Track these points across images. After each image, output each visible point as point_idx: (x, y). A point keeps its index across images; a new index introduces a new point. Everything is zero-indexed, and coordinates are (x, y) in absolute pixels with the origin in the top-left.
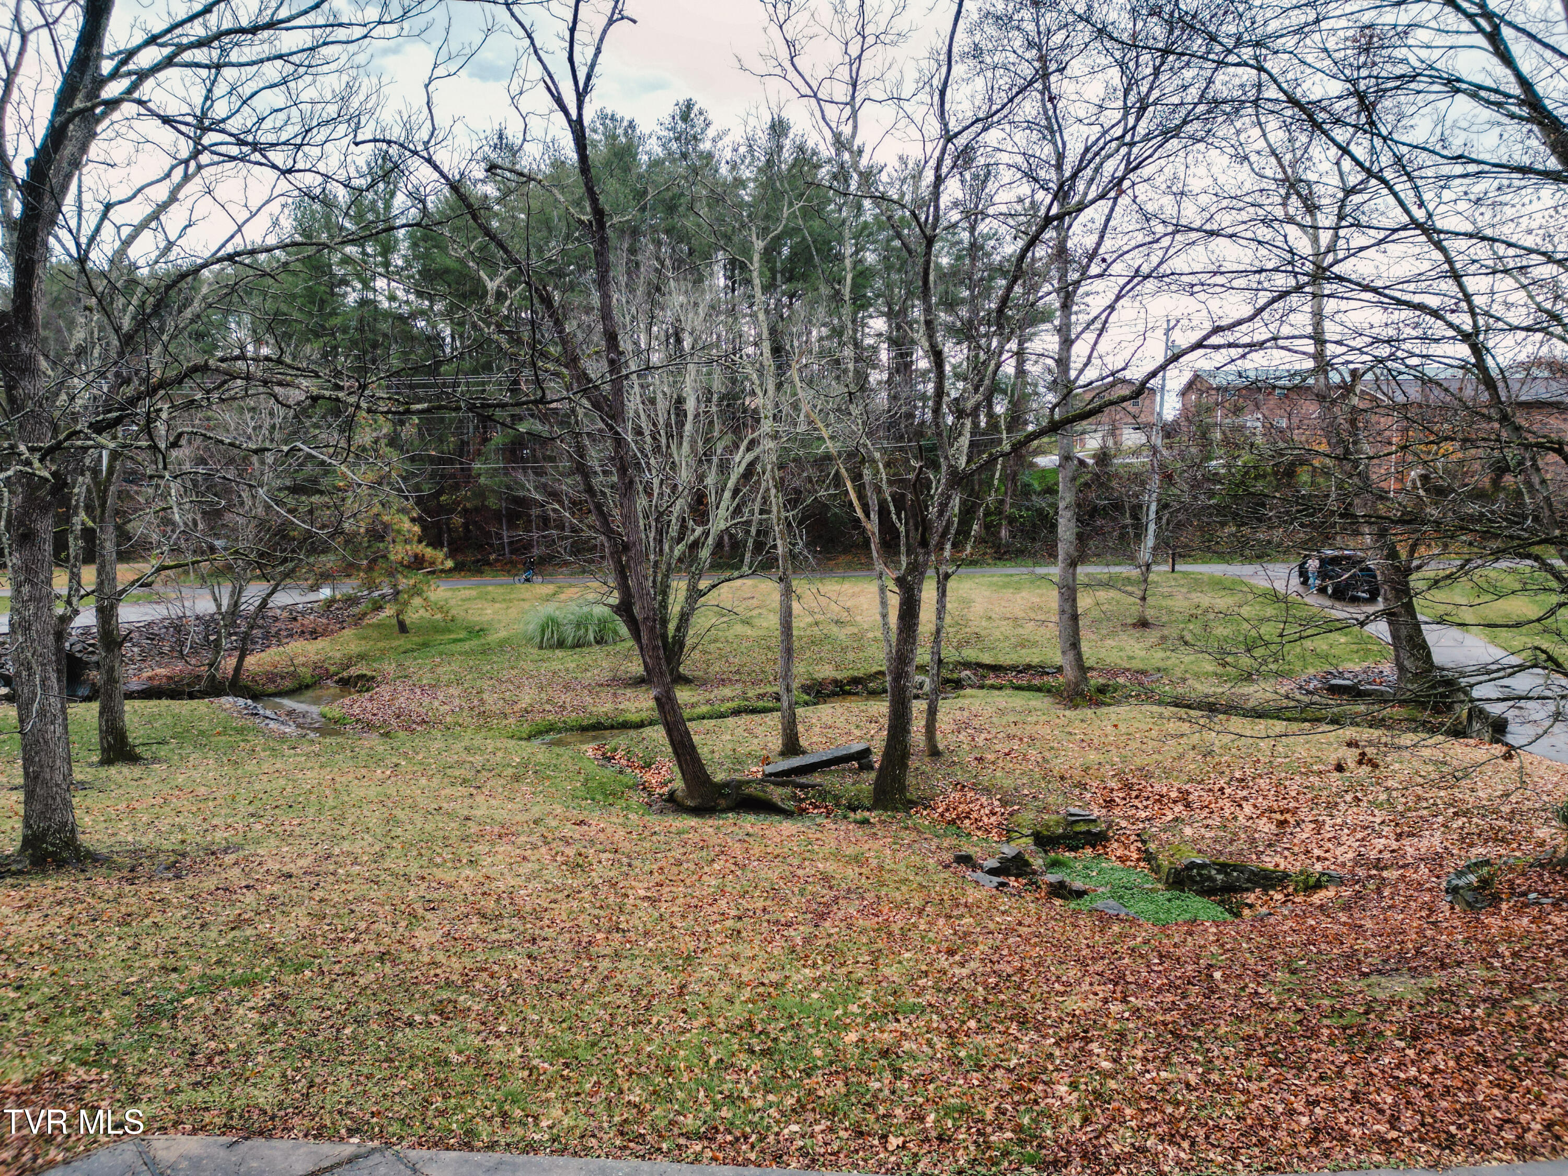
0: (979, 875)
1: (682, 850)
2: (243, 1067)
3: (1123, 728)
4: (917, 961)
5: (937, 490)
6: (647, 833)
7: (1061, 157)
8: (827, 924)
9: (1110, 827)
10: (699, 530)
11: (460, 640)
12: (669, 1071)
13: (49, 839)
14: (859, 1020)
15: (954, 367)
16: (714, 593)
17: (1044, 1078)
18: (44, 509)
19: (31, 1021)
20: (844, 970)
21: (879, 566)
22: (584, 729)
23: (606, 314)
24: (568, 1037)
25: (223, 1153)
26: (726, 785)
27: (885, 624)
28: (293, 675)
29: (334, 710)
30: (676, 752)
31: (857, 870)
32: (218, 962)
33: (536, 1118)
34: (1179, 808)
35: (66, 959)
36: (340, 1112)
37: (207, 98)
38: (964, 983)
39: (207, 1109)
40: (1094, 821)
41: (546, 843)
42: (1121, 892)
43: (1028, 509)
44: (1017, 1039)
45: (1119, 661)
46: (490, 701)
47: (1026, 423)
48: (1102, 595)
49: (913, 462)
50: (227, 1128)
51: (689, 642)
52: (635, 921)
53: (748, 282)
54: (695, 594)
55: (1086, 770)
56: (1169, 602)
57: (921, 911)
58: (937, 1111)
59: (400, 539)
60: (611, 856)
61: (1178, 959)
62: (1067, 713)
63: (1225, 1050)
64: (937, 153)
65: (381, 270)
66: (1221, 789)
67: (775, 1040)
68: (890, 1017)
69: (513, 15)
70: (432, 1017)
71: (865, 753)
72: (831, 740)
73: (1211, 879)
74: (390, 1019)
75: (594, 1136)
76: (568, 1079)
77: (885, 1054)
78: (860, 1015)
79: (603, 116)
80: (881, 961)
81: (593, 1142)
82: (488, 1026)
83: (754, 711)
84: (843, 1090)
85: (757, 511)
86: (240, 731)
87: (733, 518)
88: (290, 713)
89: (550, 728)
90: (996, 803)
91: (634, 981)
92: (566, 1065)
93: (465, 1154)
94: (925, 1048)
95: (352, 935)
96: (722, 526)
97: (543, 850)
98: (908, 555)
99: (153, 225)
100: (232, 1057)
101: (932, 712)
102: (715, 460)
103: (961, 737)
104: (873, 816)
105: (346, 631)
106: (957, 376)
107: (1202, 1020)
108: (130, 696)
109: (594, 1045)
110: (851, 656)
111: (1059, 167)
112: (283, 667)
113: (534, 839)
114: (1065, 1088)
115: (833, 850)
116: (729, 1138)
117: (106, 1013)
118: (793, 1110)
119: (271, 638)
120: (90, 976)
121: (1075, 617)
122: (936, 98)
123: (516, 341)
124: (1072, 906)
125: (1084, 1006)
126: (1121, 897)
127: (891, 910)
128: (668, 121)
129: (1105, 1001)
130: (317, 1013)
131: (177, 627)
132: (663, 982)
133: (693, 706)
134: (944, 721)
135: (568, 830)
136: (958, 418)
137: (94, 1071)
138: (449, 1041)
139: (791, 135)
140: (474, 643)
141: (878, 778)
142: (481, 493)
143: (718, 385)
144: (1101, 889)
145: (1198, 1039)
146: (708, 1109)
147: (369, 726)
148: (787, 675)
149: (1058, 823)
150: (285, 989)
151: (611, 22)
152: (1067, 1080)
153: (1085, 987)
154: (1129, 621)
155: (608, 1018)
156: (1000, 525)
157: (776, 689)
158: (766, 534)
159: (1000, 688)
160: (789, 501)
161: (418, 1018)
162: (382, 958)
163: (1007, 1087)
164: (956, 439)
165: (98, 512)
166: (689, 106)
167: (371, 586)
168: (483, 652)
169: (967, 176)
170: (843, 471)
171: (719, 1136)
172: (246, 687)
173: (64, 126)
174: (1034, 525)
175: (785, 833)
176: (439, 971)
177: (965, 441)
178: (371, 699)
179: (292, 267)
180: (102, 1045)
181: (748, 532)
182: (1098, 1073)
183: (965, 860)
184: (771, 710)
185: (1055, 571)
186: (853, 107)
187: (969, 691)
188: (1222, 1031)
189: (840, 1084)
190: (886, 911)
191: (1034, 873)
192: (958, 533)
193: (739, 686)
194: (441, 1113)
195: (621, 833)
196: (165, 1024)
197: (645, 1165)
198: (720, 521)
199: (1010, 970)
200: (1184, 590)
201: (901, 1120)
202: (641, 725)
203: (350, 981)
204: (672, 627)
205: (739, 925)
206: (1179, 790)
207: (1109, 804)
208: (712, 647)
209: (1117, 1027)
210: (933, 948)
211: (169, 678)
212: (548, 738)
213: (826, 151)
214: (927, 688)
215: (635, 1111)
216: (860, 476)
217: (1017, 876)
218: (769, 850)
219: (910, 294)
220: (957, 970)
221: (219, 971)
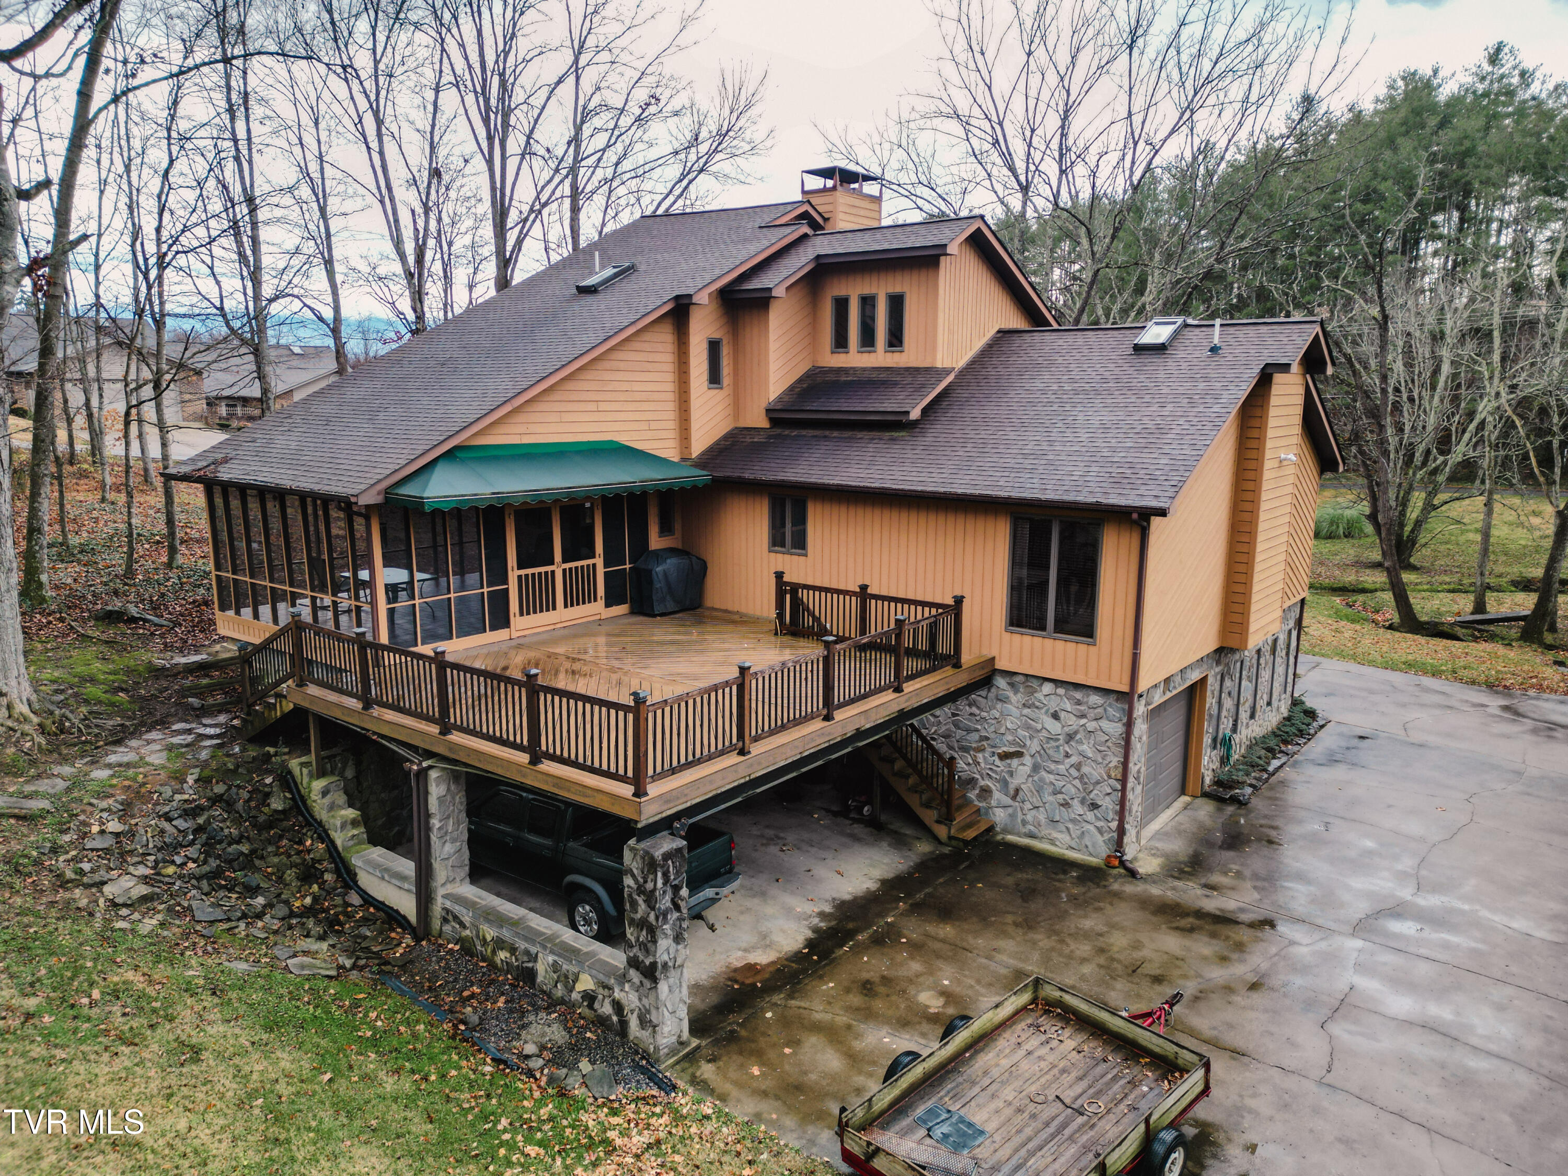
10: (1441, 459)
16: (1447, 507)
22: (1334, 589)
26: (1427, 622)
30: (1397, 606)
51: (1420, 541)
54: (1429, 507)
96: (1460, 457)
133: (1415, 583)
198: (1458, 453)
202: (1375, 591)
204: (1408, 529)
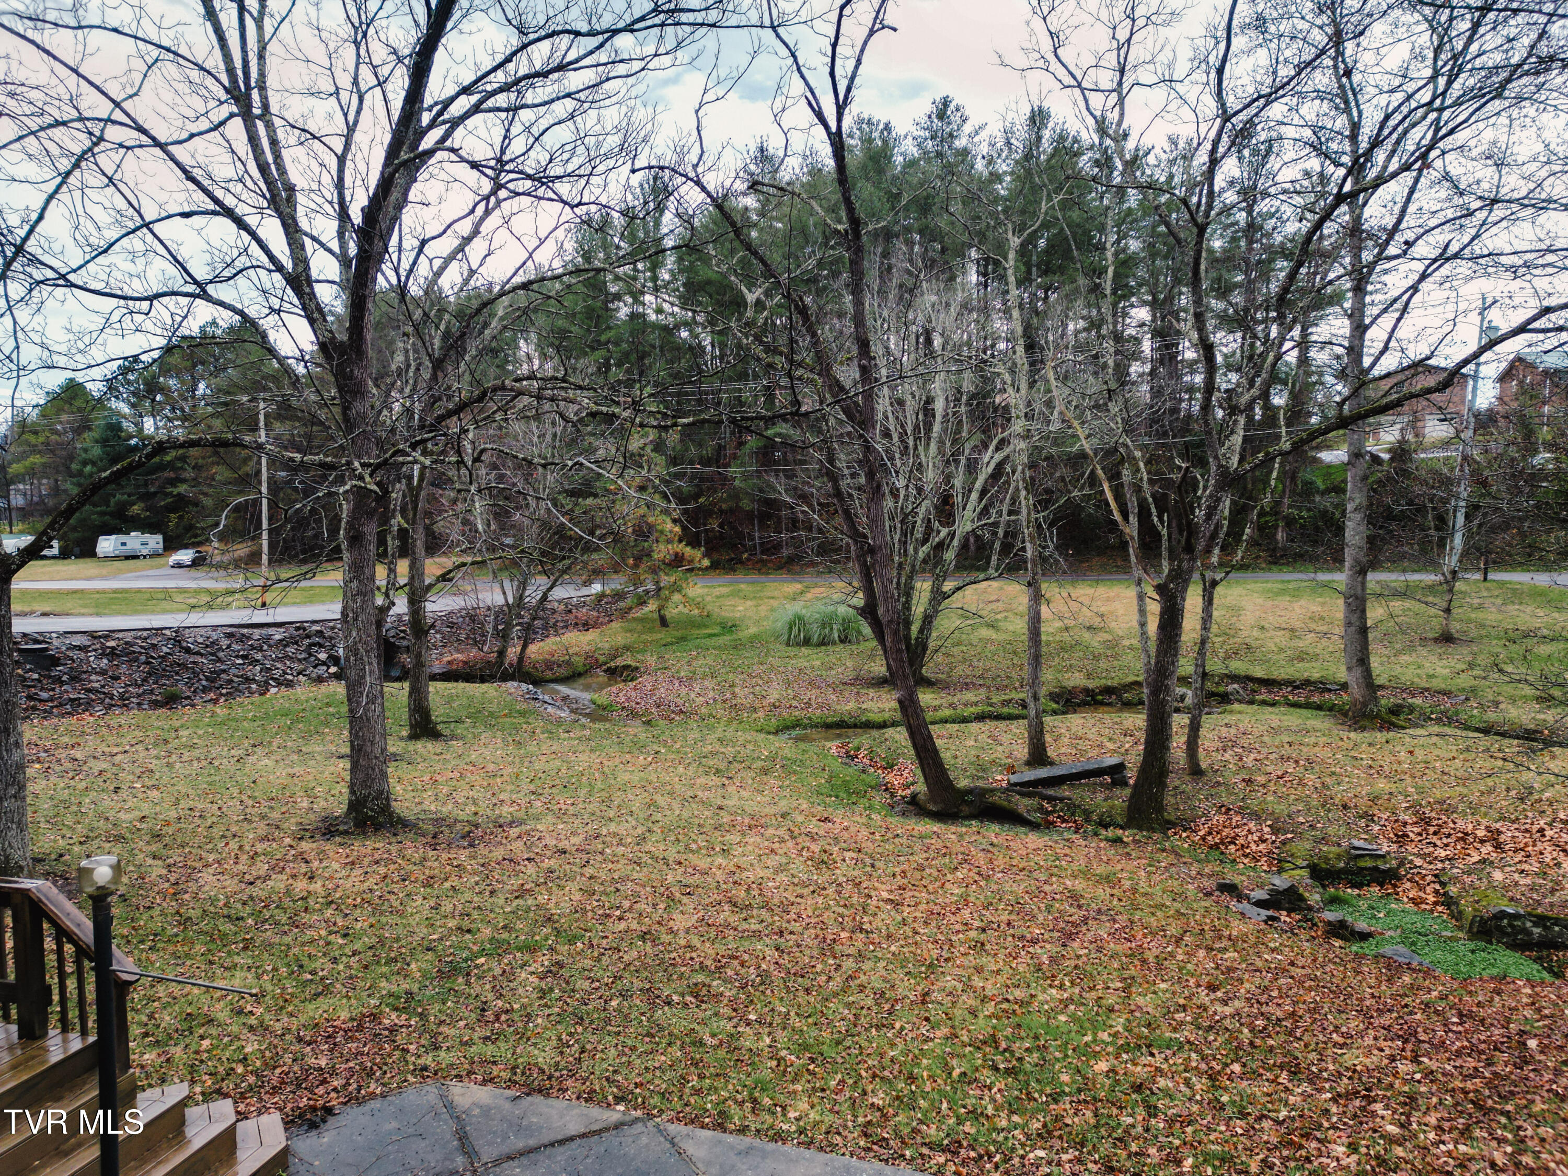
0: (1245, 906)
1: (925, 855)
2: (525, 1028)
3: (1420, 754)
4: (1174, 993)
5: (1205, 491)
6: (889, 835)
7: (1355, 127)
8: (1075, 945)
9: (1402, 864)
10: (944, 532)
11: (714, 635)
12: (912, 1078)
13: (369, 805)
14: (1110, 1049)
15: (1226, 356)
16: (959, 595)
17: (1318, 1134)
18: (370, 514)
19: (355, 966)
20: (1094, 995)
21: (1138, 572)
22: (828, 726)
23: (859, 320)
24: (814, 1032)
25: (507, 1105)
26: (969, 791)
27: (1144, 633)
28: (568, 663)
29: (602, 698)
30: (918, 755)
31: (1108, 891)
32: (505, 927)
33: (784, 1108)
34: (1487, 848)
35: (381, 914)
36: (607, 1079)
37: (505, 137)
38: (1227, 1023)
39: (494, 1063)
40: (1383, 856)
41: (793, 837)
42: (1414, 937)
43: (1309, 510)
44: (1287, 1089)
45: (1416, 680)
46: (741, 694)
47: (1310, 414)
48: (1397, 605)
49: (1177, 461)
50: (511, 1083)
51: (932, 644)
52: (878, 923)
53: (1002, 278)
54: (938, 596)
55: (1374, 799)
56: (1479, 615)
57: (1178, 940)
58: (1195, 1156)
59: (663, 538)
60: (854, 855)
61: (1482, 1021)
62: (1352, 735)
63: (1541, 1130)
64: (1212, 134)
65: (650, 284)
66: (1541, 830)
67: (1020, 1059)
68: (1144, 1049)
69: (778, 36)
70: (688, 998)
71: (1119, 768)
72: (1082, 752)
73: (1525, 931)
74: (652, 997)
75: (839, 1134)
76: (813, 1074)
77: (1138, 1088)
78: (1112, 1043)
79: (860, 122)
80: (1134, 989)
81: (838, 1140)
82: (738, 1011)
83: (999, 717)
84: (1093, 1121)
85: (1005, 512)
86: (523, 714)
87: (979, 519)
88: (565, 698)
89: (796, 725)
90: (1266, 829)
91: (879, 984)
92: (812, 1060)
93: (718, 1134)
94: (1182, 1088)
95: (618, 913)
96: (969, 527)
97: (790, 844)
98: (1171, 559)
99: (460, 256)
100: (516, 1017)
101: (1194, 728)
102: (963, 460)
103: (1227, 756)
104: (1127, 835)
105: (613, 624)
106: (1229, 367)
107: (1512, 1093)
108: (434, 677)
109: (838, 1043)
110: (1103, 664)
111: (1354, 138)
112: (559, 657)
113: (782, 832)
114: (1342, 1149)
115: (1083, 868)
116: (973, 1154)
117: (413, 966)
118: (1039, 1135)
119: (550, 628)
120: (400, 931)
121: (1363, 631)
122: (1213, 75)
123: (771, 350)
124: (1354, 948)
125: (1367, 1061)
126: (1413, 944)
127: (1145, 936)
128: (924, 120)
129: (1392, 1059)
130: (587, 983)
131: (472, 616)
132: (907, 988)
133: (936, 709)
134: (1208, 737)
135: (814, 826)
136: (1230, 415)
137: (404, 1017)
138: (703, 1023)
139: (1051, 125)
140: (726, 639)
141: (1132, 796)
142: (736, 495)
143: (968, 382)
144: (1389, 933)
145: (1507, 1114)
146: (952, 1121)
147: (633, 714)
148: (1035, 681)
149: (1339, 857)
150: (560, 958)
151: (872, 32)
152: (1345, 1140)
153: (1369, 1041)
154: (1431, 635)
155: (851, 1017)
156: (1276, 527)
157: (1022, 696)
158: (1014, 535)
159: (1273, 705)
160: (1040, 502)
161: (675, 998)
162: (643, 936)
163: (1275, 1140)
164: (1227, 437)
165: (411, 515)
166: (946, 103)
167: (637, 582)
168: (735, 647)
169: (1246, 152)
170: (1100, 472)
171: (963, 1151)
172: (528, 674)
173: (392, 175)
174: (1317, 529)
175: (1031, 846)
176: (694, 955)
177: (1237, 439)
178: (635, 689)
179: (574, 289)
180: (409, 993)
181: (995, 534)
182: (1381, 1137)
183: (1230, 889)
184: (1017, 717)
185: (1341, 578)
186: (1120, 94)
187: (1236, 706)
188: (1538, 1107)
189: (1089, 1114)
190: (1139, 936)
191: (1310, 908)
192: (1228, 534)
193: (983, 691)
194: (697, 1092)
195: (864, 833)
196: (460, 980)
197: (888, 1170)
198: (966, 522)
199: (1279, 1014)
200: (1499, 601)
201: (1156, 1160)
202: (883, 725)
203: (615, 957)
204: (915, 628)
205: (983, 937)
206: (1488, 829)
207: (1401, 839)
208: (955, 651)
209: (1406, 1089)
210: (1192, 982)
211: (465, 663)
212: (794, 733)
213: (1089, 136)
214: (1189, 701)
215: (878, 1114)
216: (1118, 475)
217: (1290, 911)
218: (1014, 862)
219: (1177, 281)
220: (1219, 1008)
221: (505, 935)
